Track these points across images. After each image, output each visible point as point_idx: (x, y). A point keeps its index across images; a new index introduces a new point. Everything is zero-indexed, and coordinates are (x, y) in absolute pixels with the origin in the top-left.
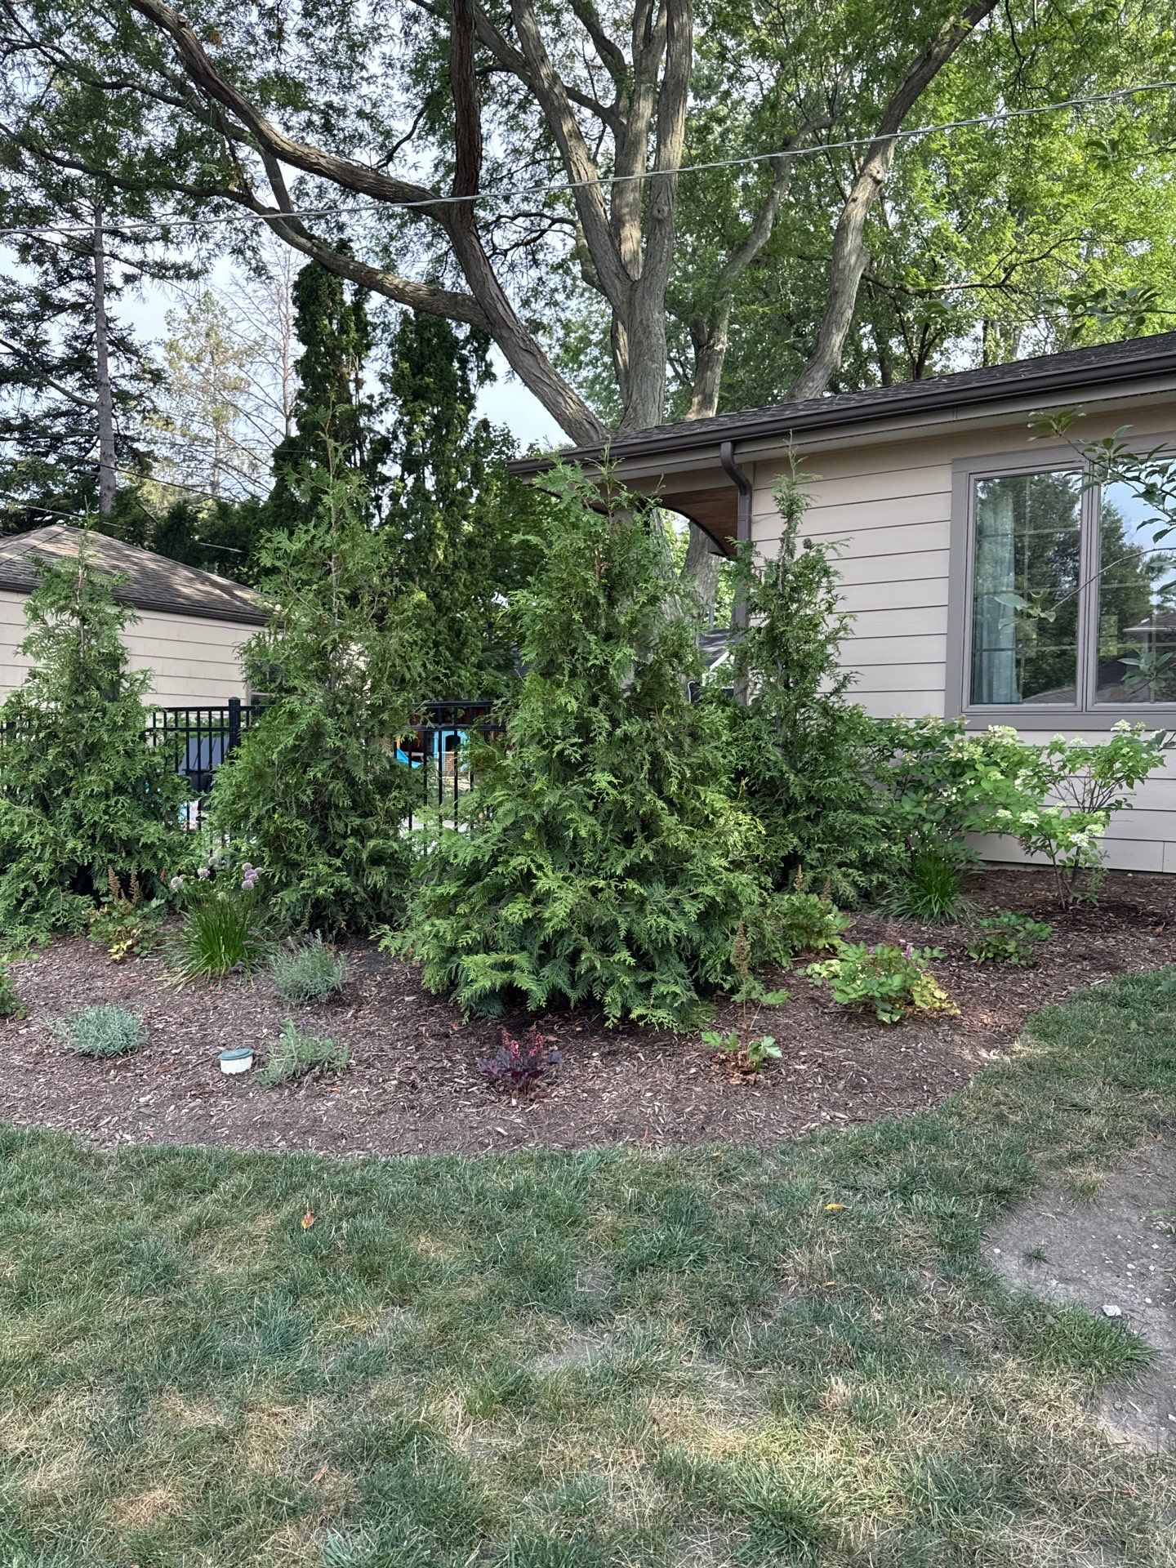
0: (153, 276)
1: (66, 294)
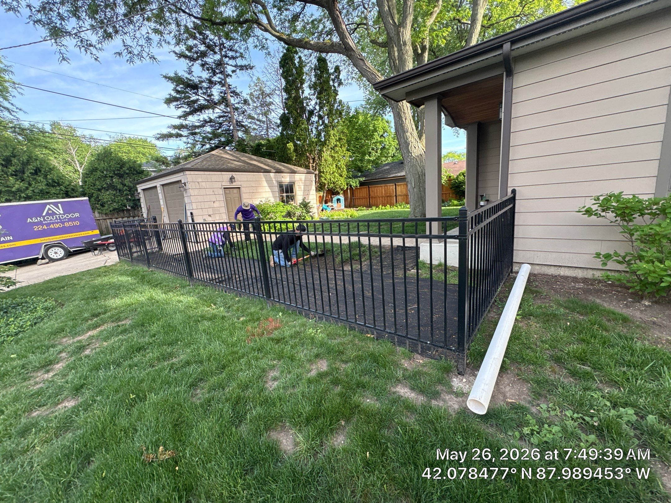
0: (240, 70)
1: (215, 79)
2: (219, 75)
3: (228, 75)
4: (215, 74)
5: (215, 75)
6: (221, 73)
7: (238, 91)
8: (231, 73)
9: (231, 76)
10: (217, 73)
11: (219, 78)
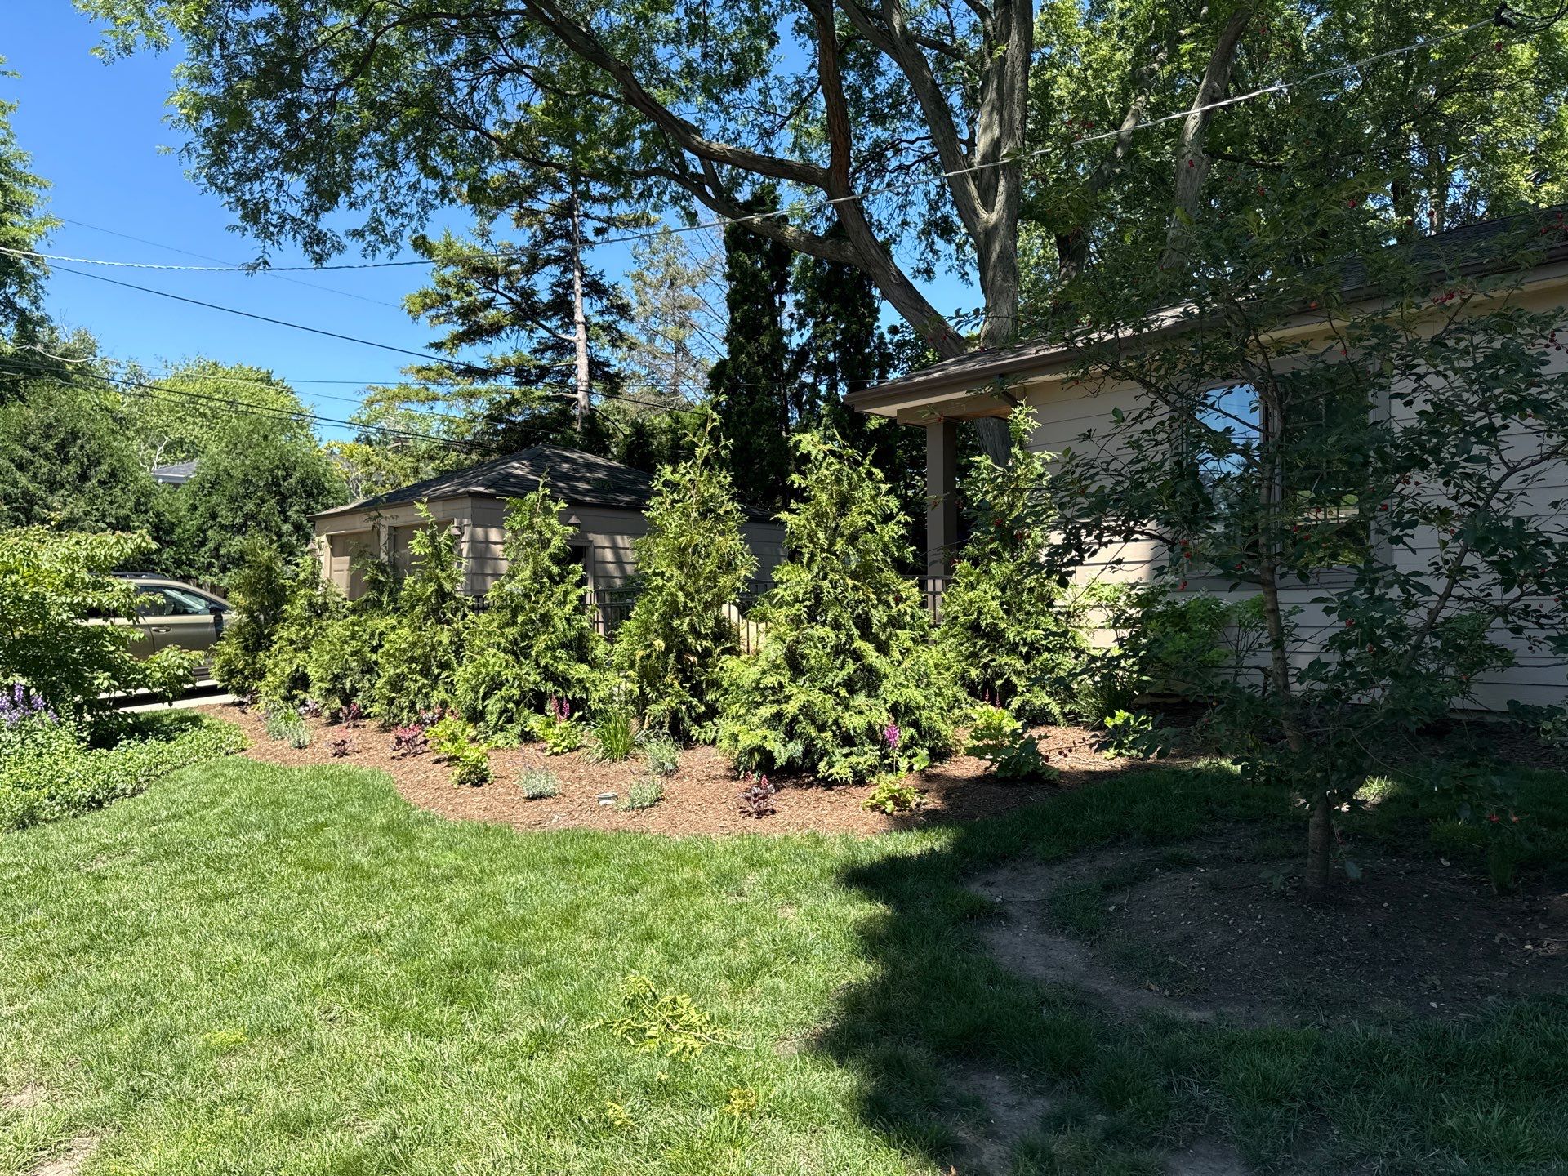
0: (619, 228)
2: (558, 243)
3: (587, 241)
4: (549, 236)
5: (547, 242)
6: (567, 236)
7: (606, 282)
8: (591, 237)
9: (591, 244)
10: (556, 238)
11: (559, 248)
